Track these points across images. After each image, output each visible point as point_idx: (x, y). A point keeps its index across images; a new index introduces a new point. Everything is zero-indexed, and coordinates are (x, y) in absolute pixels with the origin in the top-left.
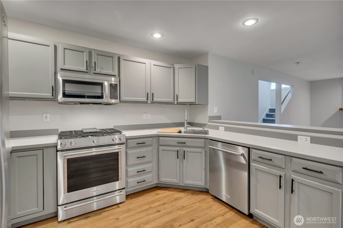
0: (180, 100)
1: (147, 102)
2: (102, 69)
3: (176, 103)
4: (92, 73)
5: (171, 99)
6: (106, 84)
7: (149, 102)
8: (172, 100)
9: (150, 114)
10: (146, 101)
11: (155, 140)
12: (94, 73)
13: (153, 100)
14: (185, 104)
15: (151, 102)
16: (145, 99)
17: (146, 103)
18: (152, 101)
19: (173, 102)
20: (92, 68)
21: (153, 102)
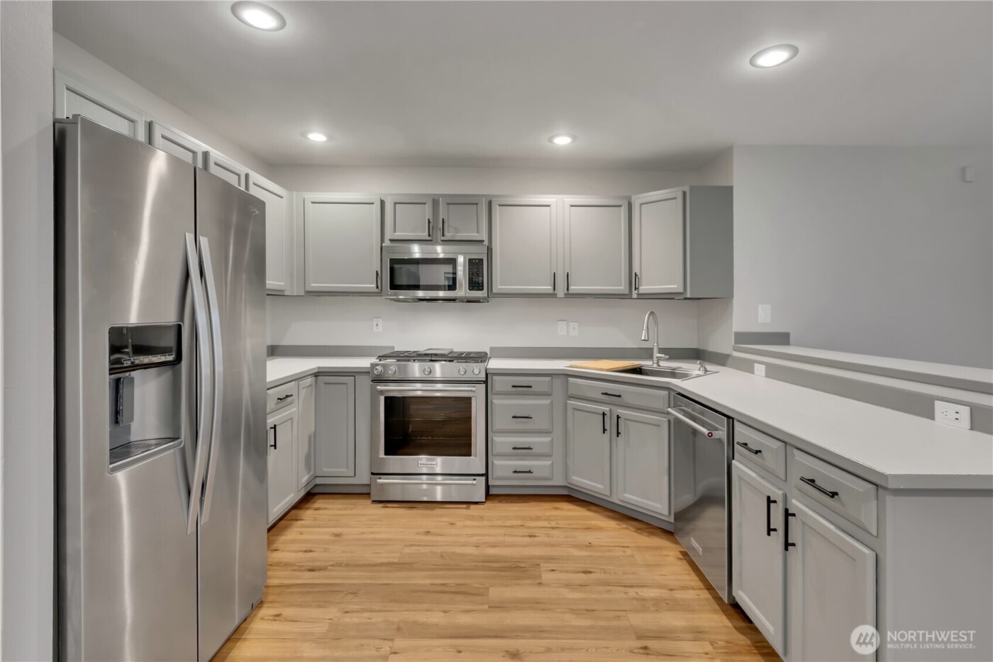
0: (644, 288)
1: (556, 294)
2: (457, 230)
3: (635, 296)
4: (439, 241)
5: (621, 286)
6: (461, 259)
7: (561, 292)
8: (622, 288)
9: (576, 324)
10: (552, 292)
11: (558, 382)
12: (442, 241)
13: (568, 290)
14: (673, 299)
15: (565, 294)
16: (548, 288)
17: (553, 295)
18: (566, 291)
19: (627, 292)
20: (439, 231)
21: (569, 295)
